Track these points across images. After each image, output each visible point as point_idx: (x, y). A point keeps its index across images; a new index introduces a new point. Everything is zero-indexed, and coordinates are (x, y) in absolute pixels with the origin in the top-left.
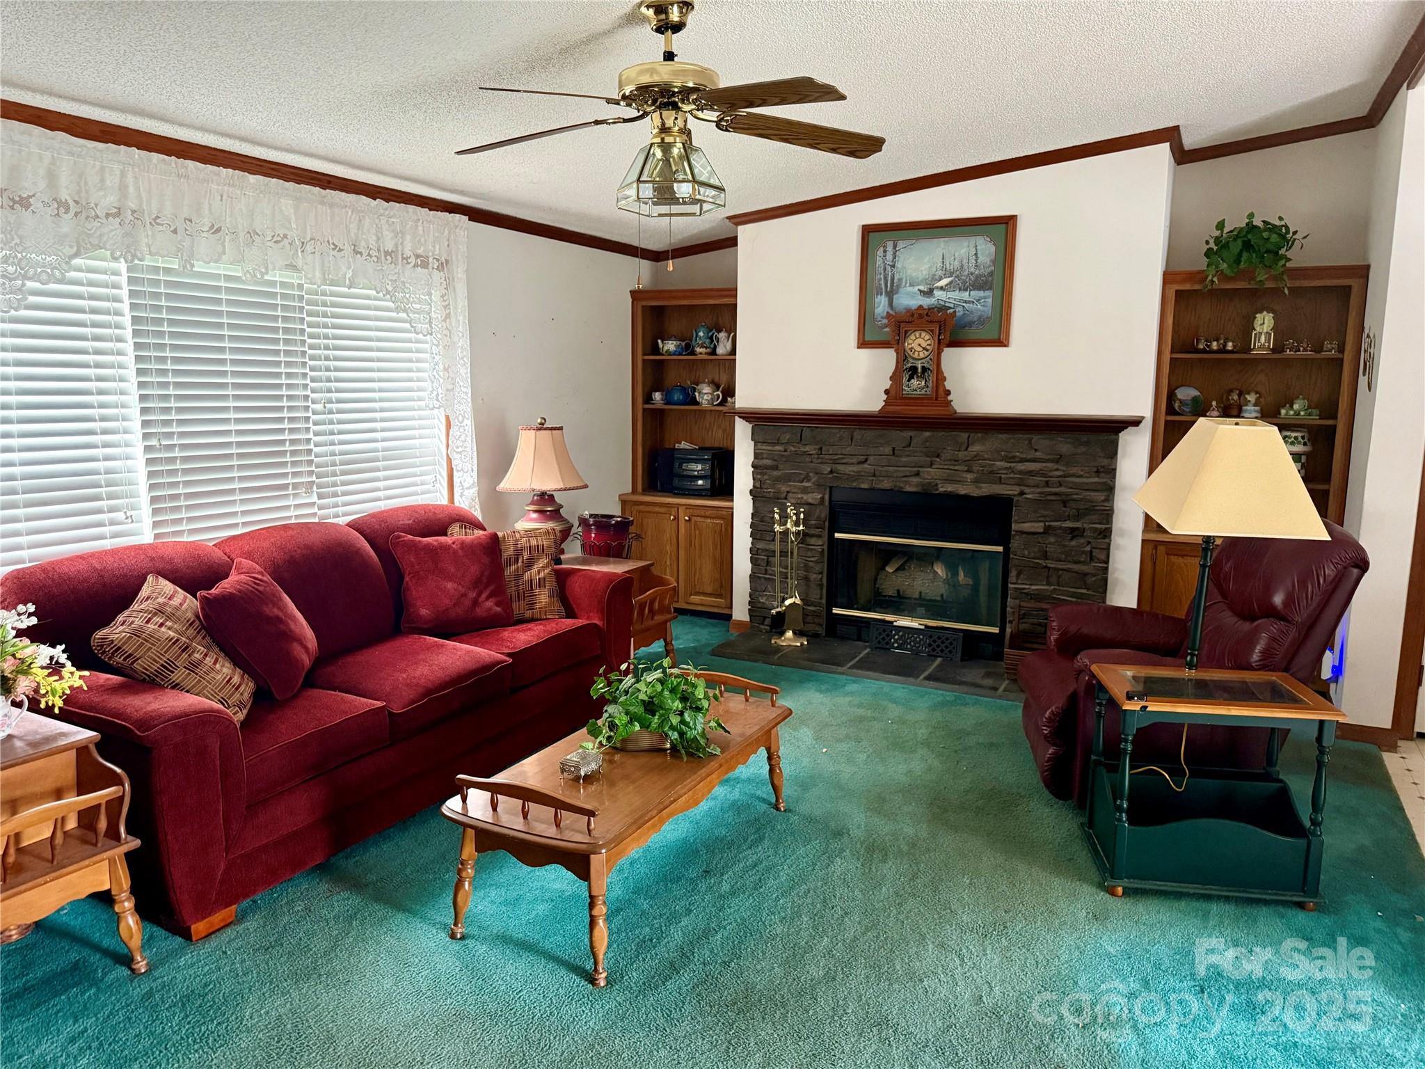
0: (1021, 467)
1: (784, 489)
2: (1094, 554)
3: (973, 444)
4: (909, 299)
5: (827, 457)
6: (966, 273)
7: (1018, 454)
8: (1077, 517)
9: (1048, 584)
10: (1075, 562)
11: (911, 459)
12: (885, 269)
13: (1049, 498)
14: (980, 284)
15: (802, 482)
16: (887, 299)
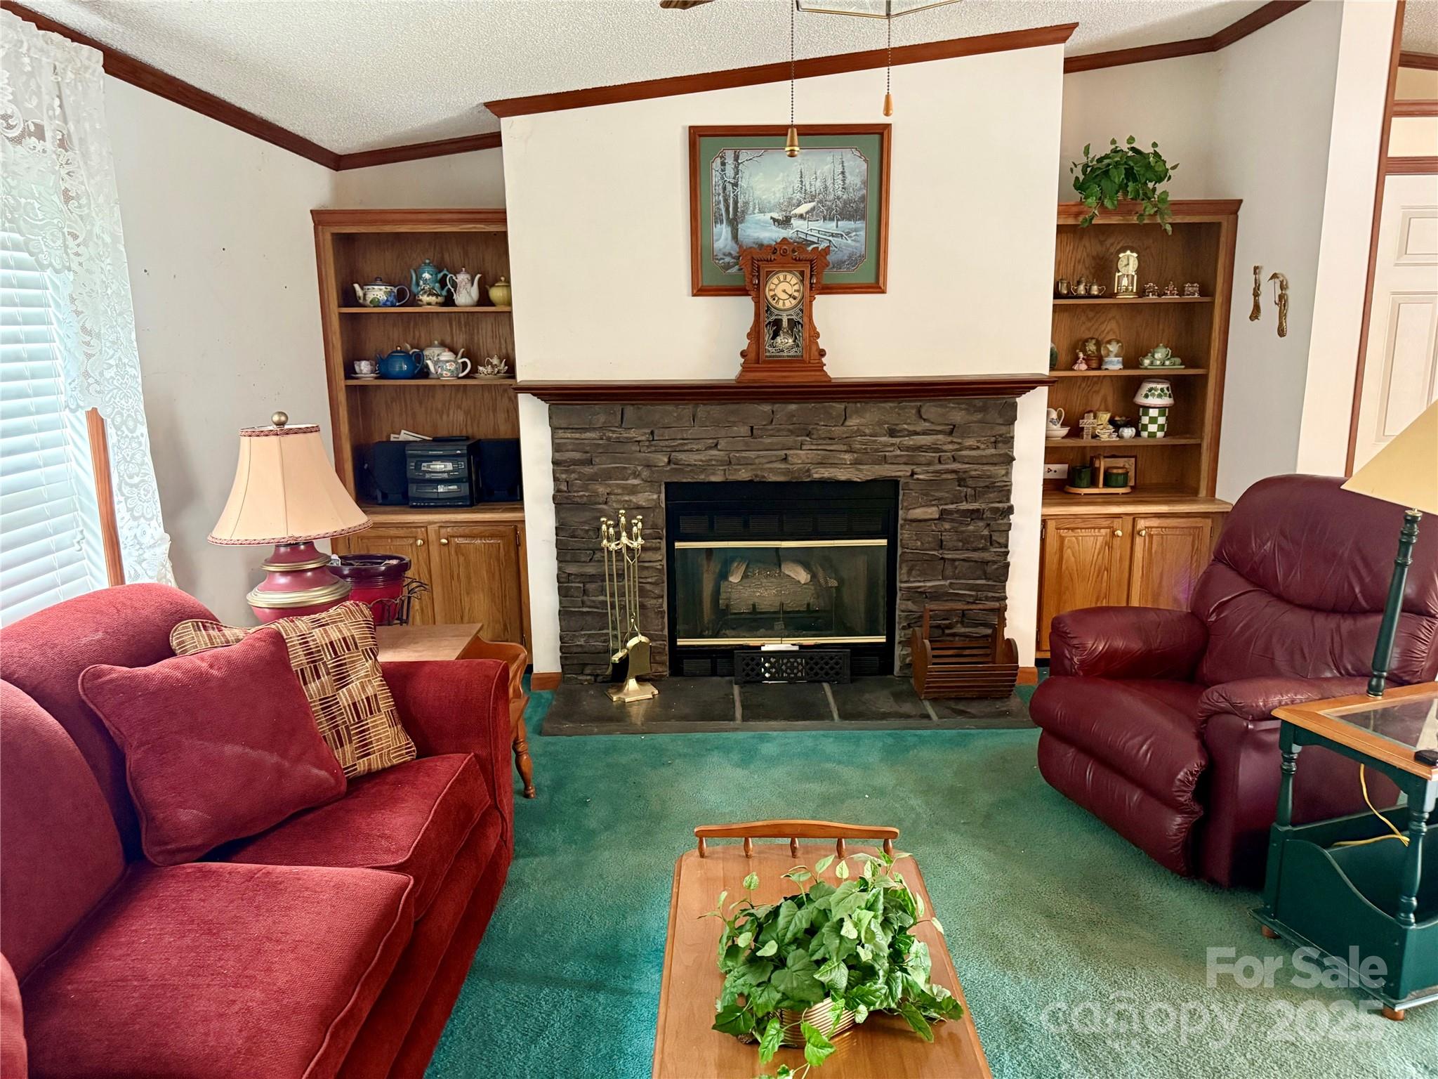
0: (908, 441)
1: (601, 490)
2: (994, 538)
3: (851, 417)
4: (758, 229)
5: (662, 443)
6: (832, 197)
7: (905, 426)
8: (975, 498)
9: (944, 578)
10: (975, 550)
11: (775, 440)
12: (724, 189)
13: (944, 476)
14: (849, 211)
15: (627, 480)
16: (729, 229)
